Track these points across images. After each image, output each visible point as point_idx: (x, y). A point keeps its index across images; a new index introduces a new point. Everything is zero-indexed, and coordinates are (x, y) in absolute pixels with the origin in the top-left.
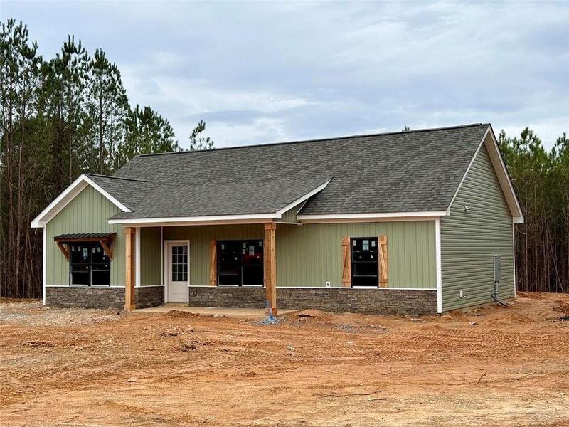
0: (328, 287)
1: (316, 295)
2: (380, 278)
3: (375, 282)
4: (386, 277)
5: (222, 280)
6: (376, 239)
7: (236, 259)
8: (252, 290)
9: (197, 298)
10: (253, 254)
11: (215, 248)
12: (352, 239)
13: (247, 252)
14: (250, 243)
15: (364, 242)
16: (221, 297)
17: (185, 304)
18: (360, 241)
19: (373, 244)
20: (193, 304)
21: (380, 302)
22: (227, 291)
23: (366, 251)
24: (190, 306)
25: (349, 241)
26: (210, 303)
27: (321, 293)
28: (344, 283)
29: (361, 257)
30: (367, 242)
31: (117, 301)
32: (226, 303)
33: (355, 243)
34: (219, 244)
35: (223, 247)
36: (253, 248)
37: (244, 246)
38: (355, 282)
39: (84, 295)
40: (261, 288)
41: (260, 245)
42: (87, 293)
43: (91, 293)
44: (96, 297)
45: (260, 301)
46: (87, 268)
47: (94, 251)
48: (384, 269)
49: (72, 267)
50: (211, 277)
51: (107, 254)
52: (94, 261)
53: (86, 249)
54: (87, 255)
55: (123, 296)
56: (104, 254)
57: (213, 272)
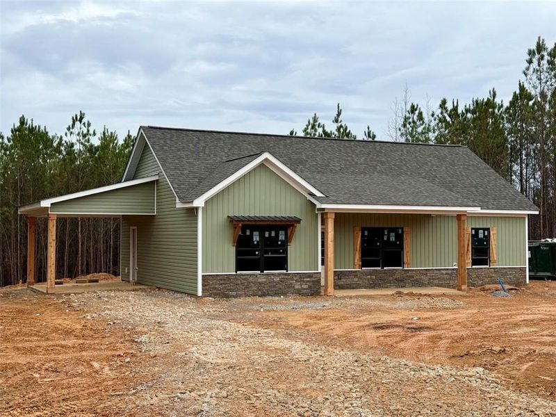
0: (455, 267)
1: (447, 274)
2: (491, 259)
3: (488, 262)
4: (495, 259)
5: (364, 264)
6: (488, 229)
7: (378, 244)
8: (393, 272)
9: (341, 281)
10: (394, 240)
11: (360, 234)
12: (472, 229)
13: (389, 238)
14: (391, 230)
15: (480, 231)
16: (365, 279)
18: (477, 230)
19: (486, 233)
21: (491, 277)
22: (370, 273)
23: (481, 239)
24: (335, 289)
25: (470, 230)
26: (354, 286)
27: (450, 272)
29: (477, 243)
30: (482, 231)
31: (296, 287)
32: (371, 284)
33: (473, 232)
34: (363, 230)
35: (366, 233)
36: (394, 234)
37: (386, 233)
38: (474, 262)
39: (255, 283)
40: (401, 270)
41: (400, 232)
42: (260, 280)
43: (264, 280)
44: (271, 284)
45: (401, 281)
46: (257, 253)
47: (267, 235)
48: (495, 252)
49: (238, 253)
50: (356, 261)
51: (284, 239)
52: (266, 246)
53: (257, 233)
54: (258, 239)
55: (304, 281)
56: (280, 239)
57: (358, 256)
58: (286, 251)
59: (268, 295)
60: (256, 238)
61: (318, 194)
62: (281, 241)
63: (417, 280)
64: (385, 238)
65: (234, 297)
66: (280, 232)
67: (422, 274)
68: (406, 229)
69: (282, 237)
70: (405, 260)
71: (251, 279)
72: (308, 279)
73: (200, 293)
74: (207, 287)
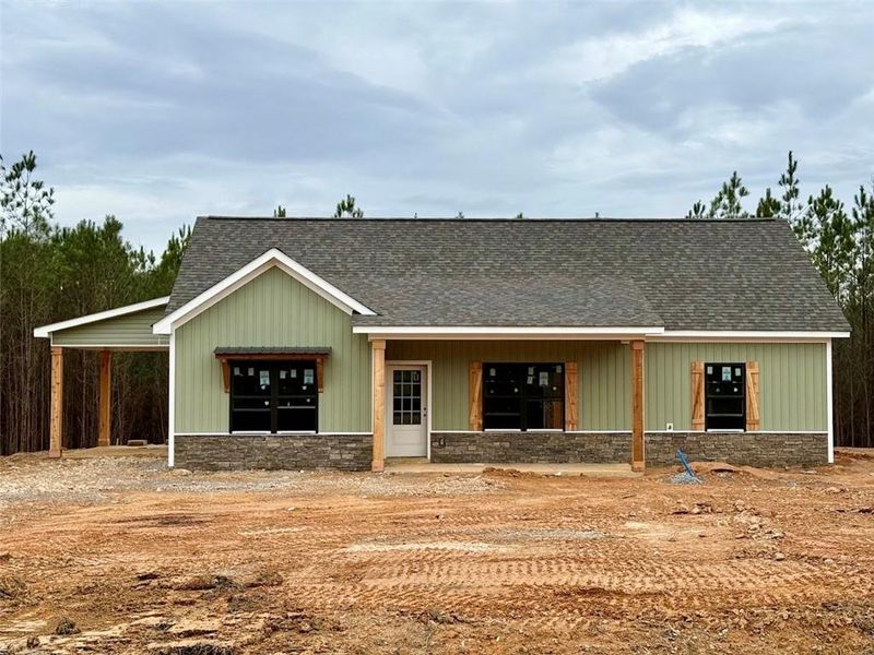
0: (668, 431)
1: (652, 442)
2: (748, 418)
3: (741, 423)
4: (757, 418)
5: (488, 422)
6: (742, 366)
7: (516, 390)
8: (546, 438)
9: (445, 450)
10: (547, 384)
11: (480, 374)
12: (707, 365)
13: (536, 381)
14: (540, 368)
15: (724, 369)
16: (490, 447)
17: (424, 459)
18: (718, 368)
19: (738, 372)
20: (437, 459)
21: (749, 450)
22: (500, 438)
23: (727, 382)
24: (432, 462)
25: (703, 367)
26: (469, 458)
27: (658, 439)
28: (694, 426)
29: (718, 390)
30: (729, 369)
31: (333, 457)
32: (500, 456)
33: (710, 370)
34: (486, 368)
35: (493, 373)
36: (546, 374)
37: (531, 371)
38: (710, 423)
39: (261, 449)
40: (559, 434)
41: (559, 370)
42: (269, 446)
43: (278, 445)
44: (289, 451)
45: (559, 452)
46: (267, 403)
47: (283, 375)
48: (755, 406)
49: (234, 403)
50: (472, 418)
51: (312, 381)
52: (281, 392)
53: (267, 373)
54: (268, 383)
55: (346, 449)
56: (306, 382)
57: (476, 409)
58: (315, 402)
59: (284, 468)
60: (265, 380)
61: (364, 311)
62: (307, 385)
63: (590, 452)
64: (530, 381)
65: (225, 469)
66: (306, 372)
67: (602, 442)
68: (570, 366)
69: (308, 379)
70: (568, 418)
71: (255, 443)
72: (354, 445)
73: (171, 463)
74: (183, 454)
